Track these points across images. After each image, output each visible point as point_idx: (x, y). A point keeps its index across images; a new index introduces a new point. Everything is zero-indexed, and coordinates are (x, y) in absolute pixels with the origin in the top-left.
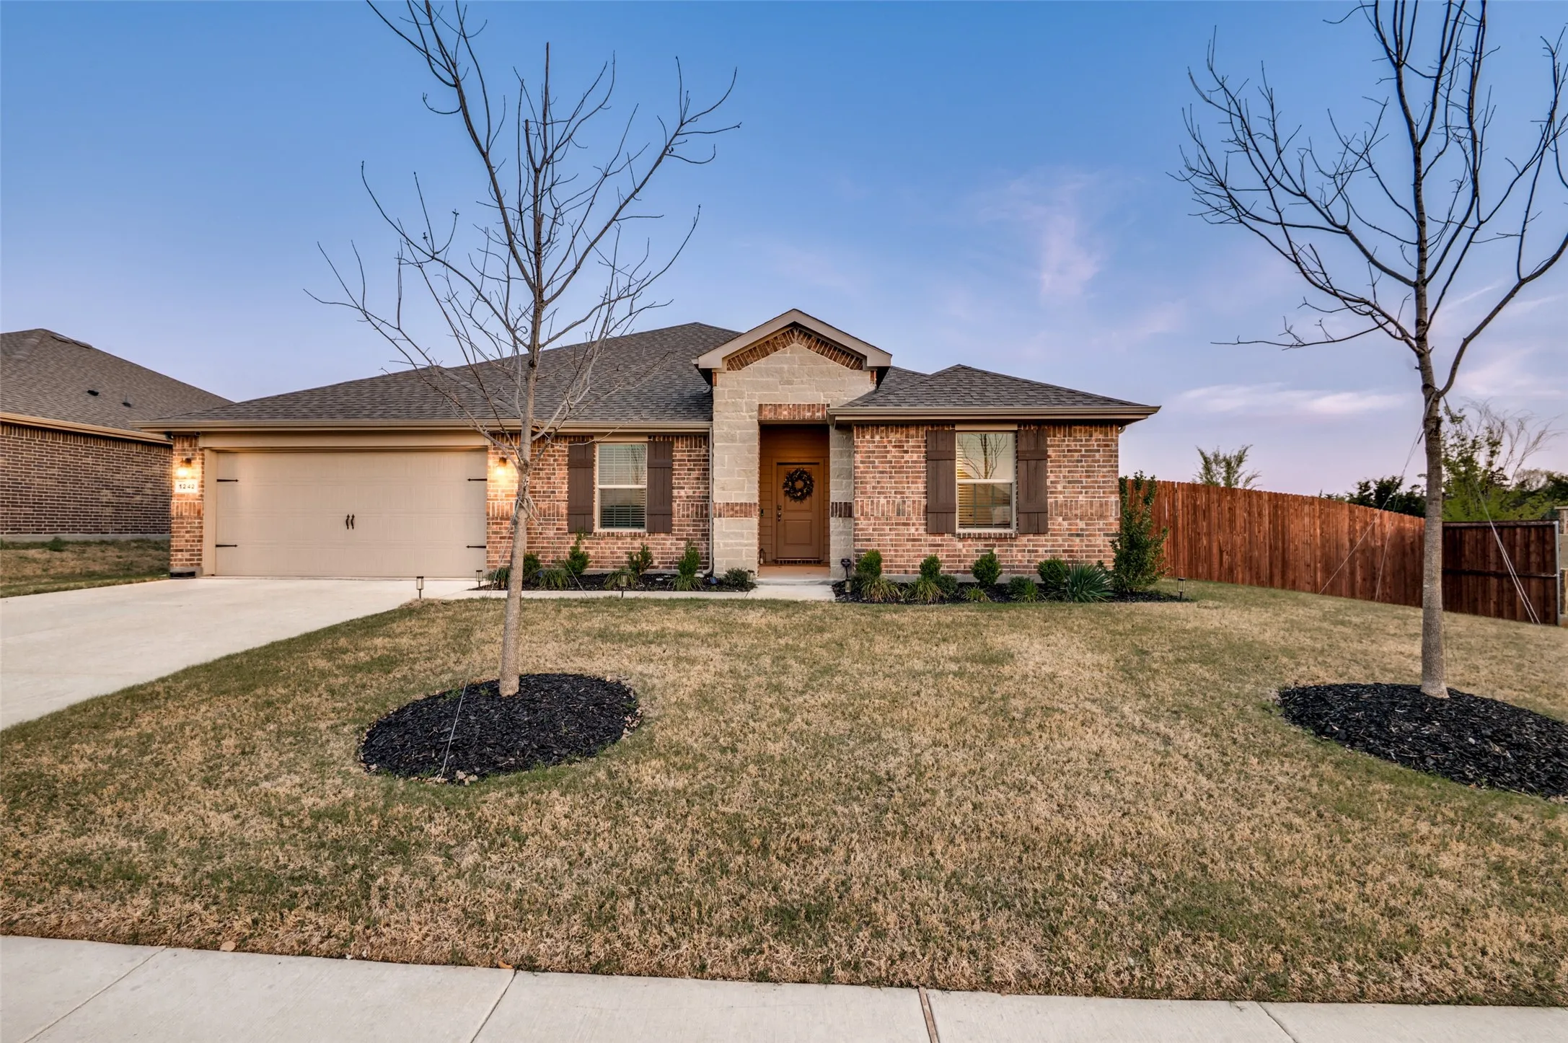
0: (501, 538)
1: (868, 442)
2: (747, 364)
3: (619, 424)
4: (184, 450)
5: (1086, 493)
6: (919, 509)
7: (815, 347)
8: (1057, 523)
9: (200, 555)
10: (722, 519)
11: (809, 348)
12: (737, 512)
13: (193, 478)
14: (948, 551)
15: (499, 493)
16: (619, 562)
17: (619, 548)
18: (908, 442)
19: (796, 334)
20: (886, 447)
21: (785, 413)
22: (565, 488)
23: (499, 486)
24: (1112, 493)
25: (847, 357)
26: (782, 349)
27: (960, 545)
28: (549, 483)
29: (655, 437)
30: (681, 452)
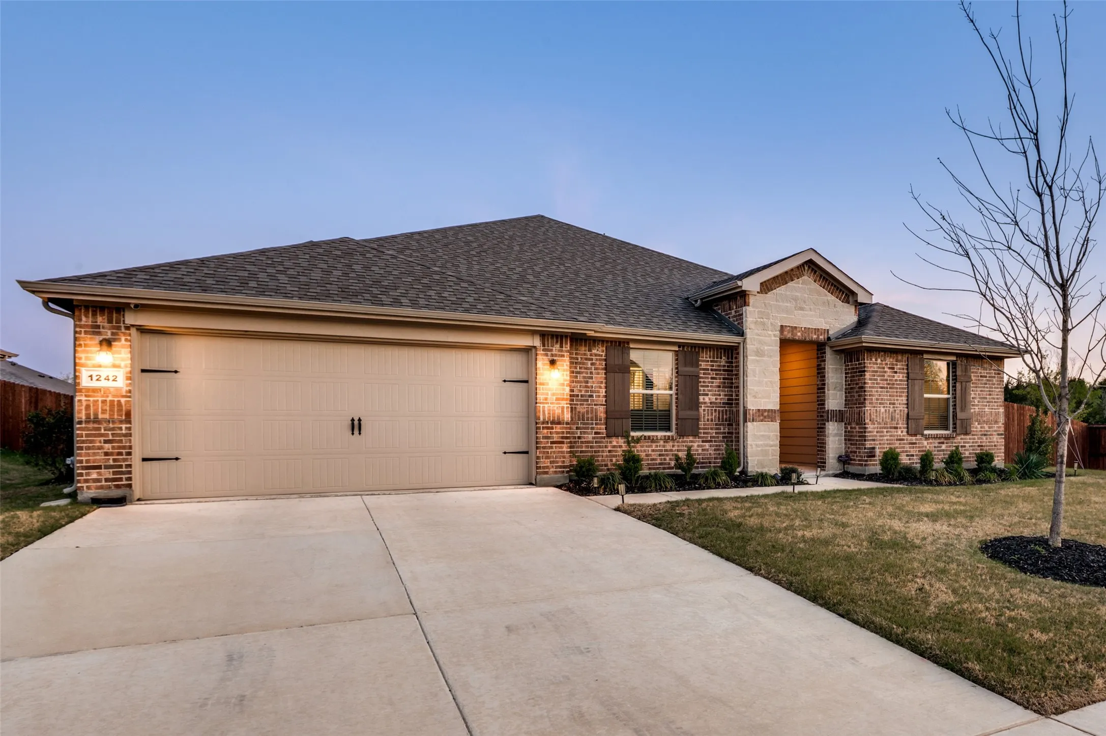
0: (552, 443)
1: (874, 364)
2: (772, 290)
3: (653, 332)
4: (98, 327)
5: (989, 405)
6: (904, 416)
7: (819, 281)
8: (976, 427)
9: (130, 472)
10: (755, 423)
11: (815, 281)
12: (765, 417)
13: (115, 366)
14: (919, 447)
15: (549, 397)
16: (654, 464)
17: (653, 451)
18: (897, 365)
19: (806, 268)
20: (884, 368)
21: (799, 334)
22: (603, 392)
23: (550, 390)
24: (1001, 406)
25: (839, 292)
26: (796, 280)
27: (925, 443)
28: (587, 387)
29: (684, 347)
30: (705, 362)
